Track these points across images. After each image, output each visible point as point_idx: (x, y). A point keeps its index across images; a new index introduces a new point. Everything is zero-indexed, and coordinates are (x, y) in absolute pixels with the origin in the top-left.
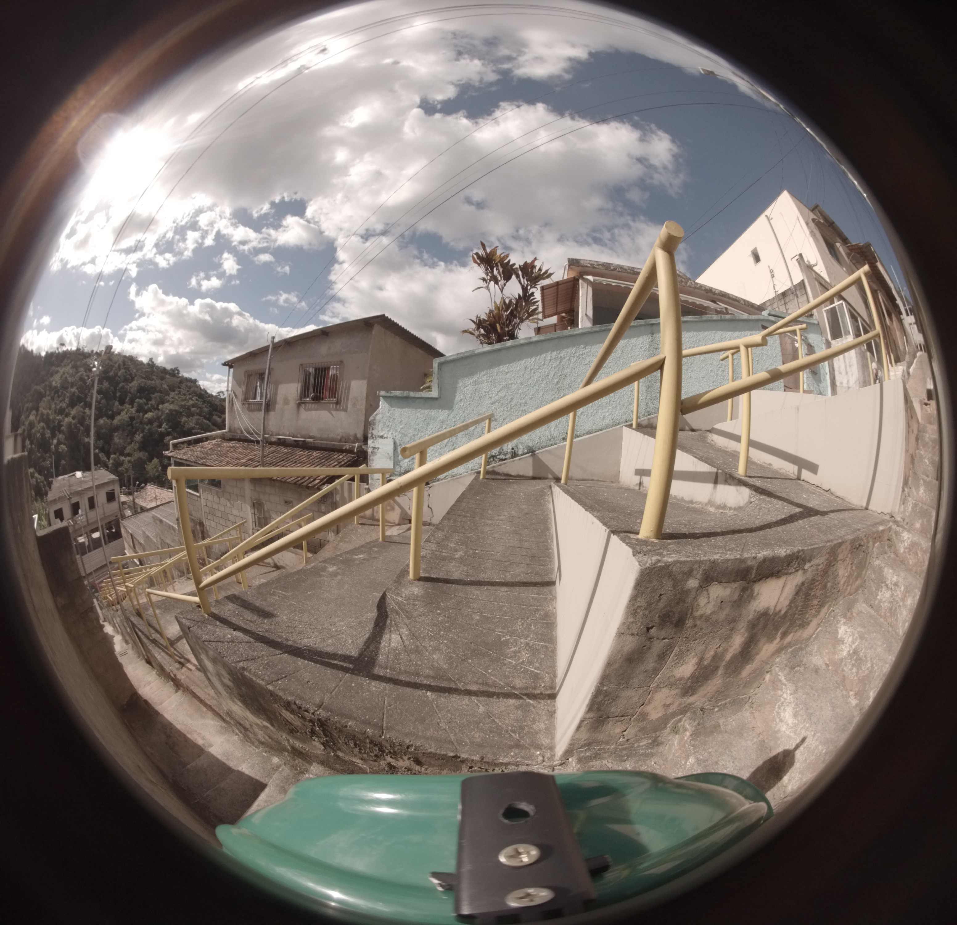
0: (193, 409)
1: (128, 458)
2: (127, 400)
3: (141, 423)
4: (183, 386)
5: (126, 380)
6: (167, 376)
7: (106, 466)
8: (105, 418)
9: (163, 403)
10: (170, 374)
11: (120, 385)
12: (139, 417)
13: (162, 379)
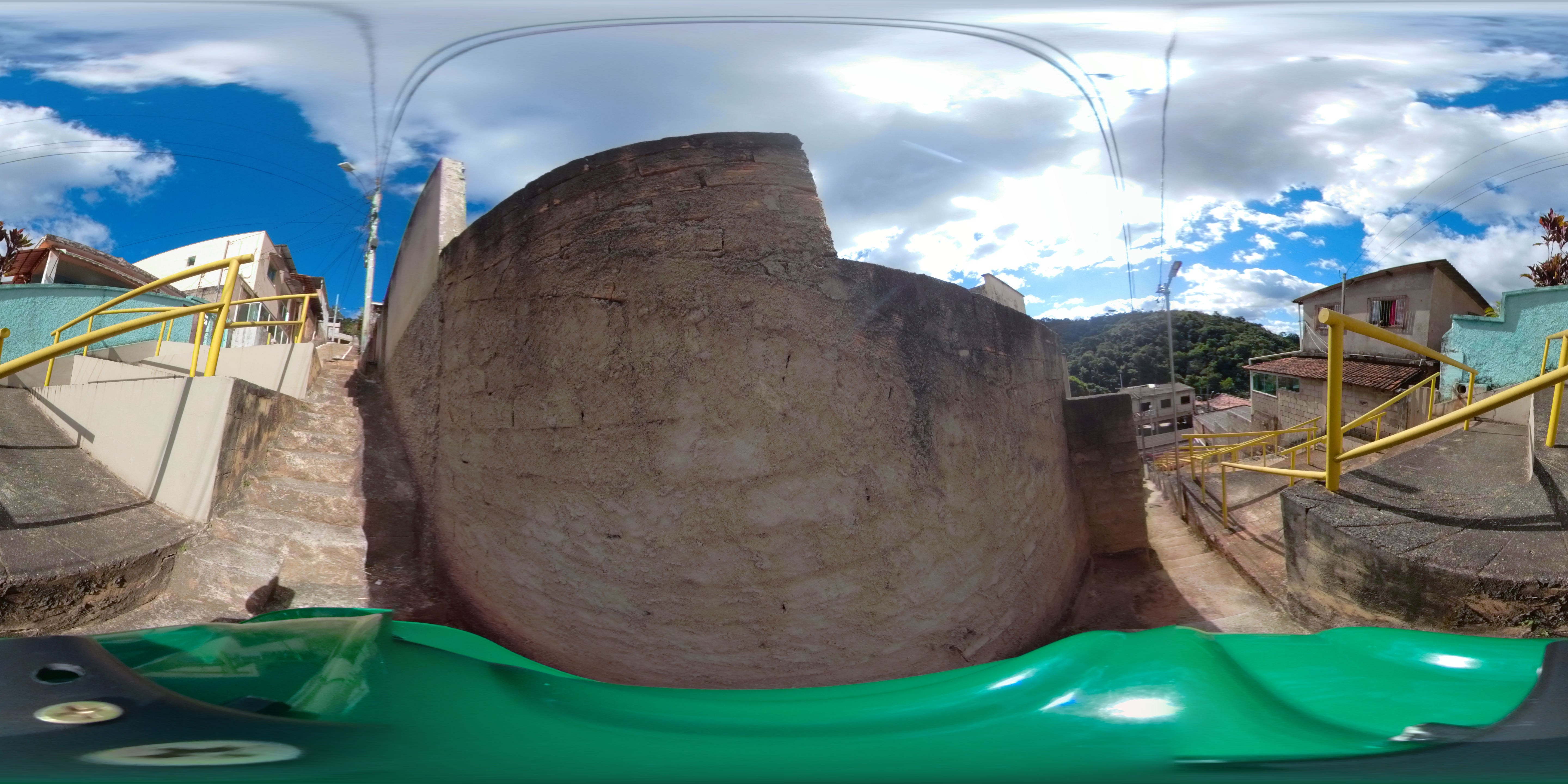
0: (1260, 344)
1: (1203, 377)
2: (1200, 339)
3: (1215, 354)
4: (1250, 329)
5: (1194, 327)
6: (1234, 323)
7: (1183, 382)
8: (1179, 352)
9: (1233, 340)
10: (1236, 321)
11: (1191, 330)
12: (1212, 350)
13: (1230, 324)
